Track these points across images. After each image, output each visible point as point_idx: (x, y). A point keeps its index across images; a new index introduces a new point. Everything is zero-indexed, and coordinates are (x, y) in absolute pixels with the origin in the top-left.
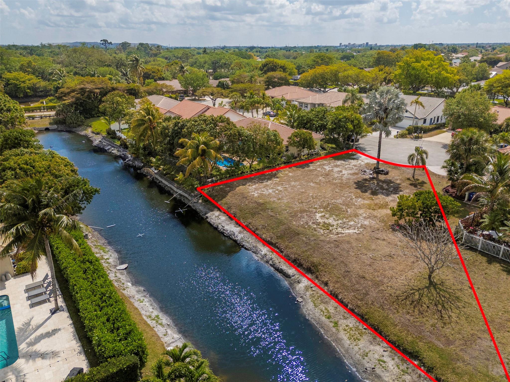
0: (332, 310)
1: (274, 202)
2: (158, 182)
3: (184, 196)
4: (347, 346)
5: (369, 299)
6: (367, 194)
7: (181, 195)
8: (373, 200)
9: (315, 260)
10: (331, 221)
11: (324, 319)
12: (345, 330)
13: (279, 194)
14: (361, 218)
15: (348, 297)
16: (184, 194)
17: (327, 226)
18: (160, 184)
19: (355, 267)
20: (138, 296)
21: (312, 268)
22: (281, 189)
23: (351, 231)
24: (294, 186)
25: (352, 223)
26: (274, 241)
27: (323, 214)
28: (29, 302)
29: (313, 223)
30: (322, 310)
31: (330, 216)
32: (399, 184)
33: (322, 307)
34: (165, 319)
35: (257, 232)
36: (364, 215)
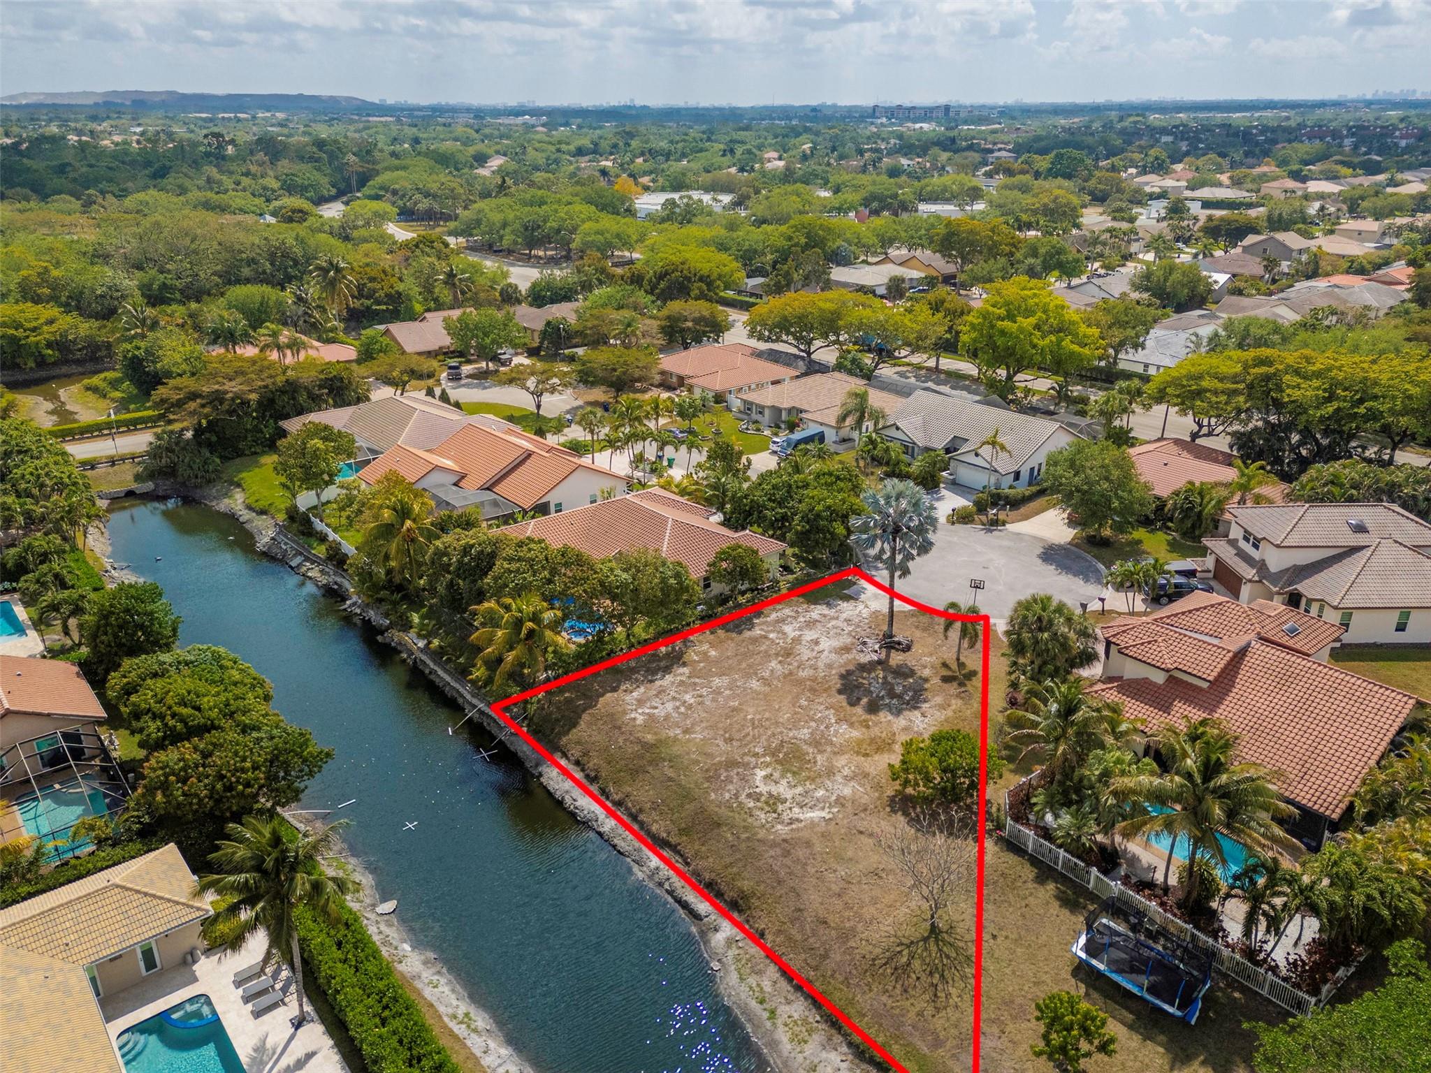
0: (767, 987)
1: (675, 740)
2: (427, 671)
3: (489, 716)
4: (785, 1054)
5: (830, 965)
6: (859, 710)
7: (481, 712)
8: (868, 727)
9: (746, 885)
10: (782, 789)
11: (753, 1004)
12: (786, 1025)
13: (686, 716)
14: (839, 778)
15: (795, 961)
16: (487, 710)
17: (773, 802)
18: (432, 677)
19: (814, 900)
20: (427, 974)
21: (741, 902)
22: (692, 701)
23: (815, 815)
24: (718, 692)
25: (820, 793)
26: (673, 840)
27: (769, 770)
28: (250, 1006)
29: (749, 796)
30: (751, 988)
31: (783, 776)
32: (926, 680)
33: (752, 980)
34: (481, 1020)
35: (642, 817)
36: (846, 771)
